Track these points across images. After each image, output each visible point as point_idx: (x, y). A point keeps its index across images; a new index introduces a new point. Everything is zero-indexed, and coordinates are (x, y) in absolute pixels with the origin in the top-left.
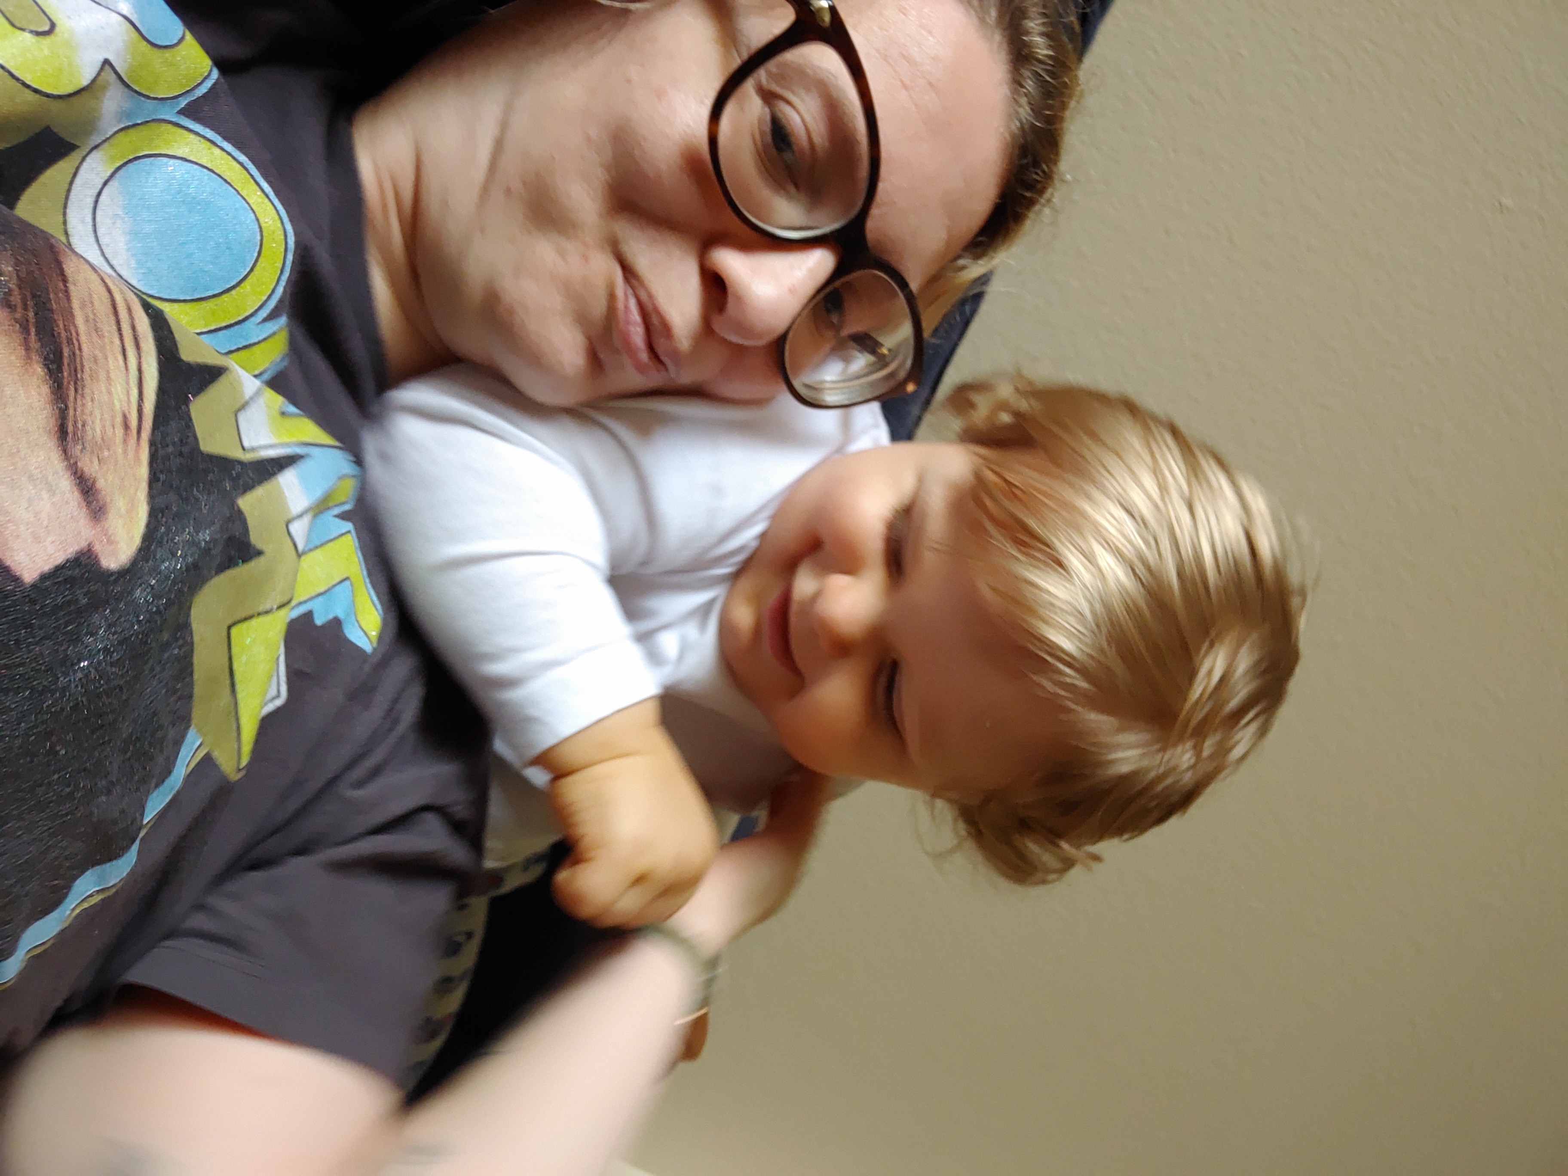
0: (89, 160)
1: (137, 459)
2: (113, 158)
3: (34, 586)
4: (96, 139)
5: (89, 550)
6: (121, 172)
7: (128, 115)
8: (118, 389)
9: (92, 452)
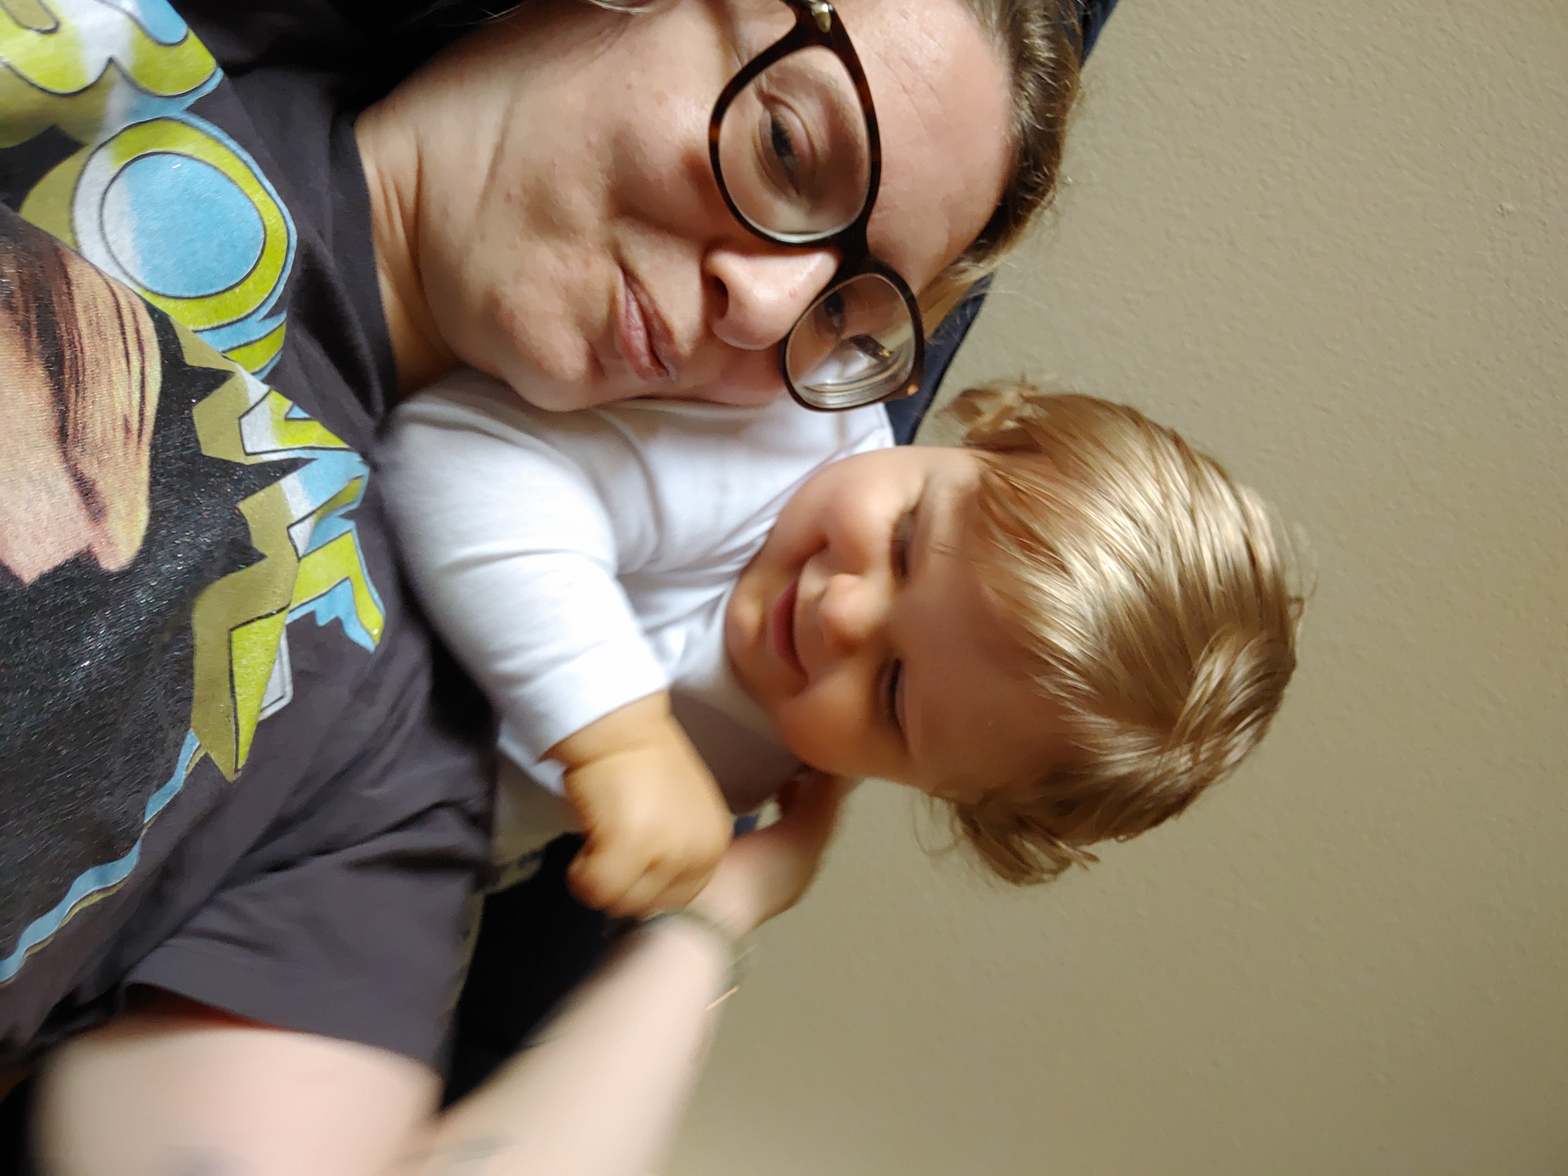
0: (95, 158)
1: (138, 462)
2: (119, 157)
3: (34, 586)
4: (105, 136)
5: (89, 551)
6: (127, 171)
7: (134, 113)
8: (120, 391)
9: (92, 455)
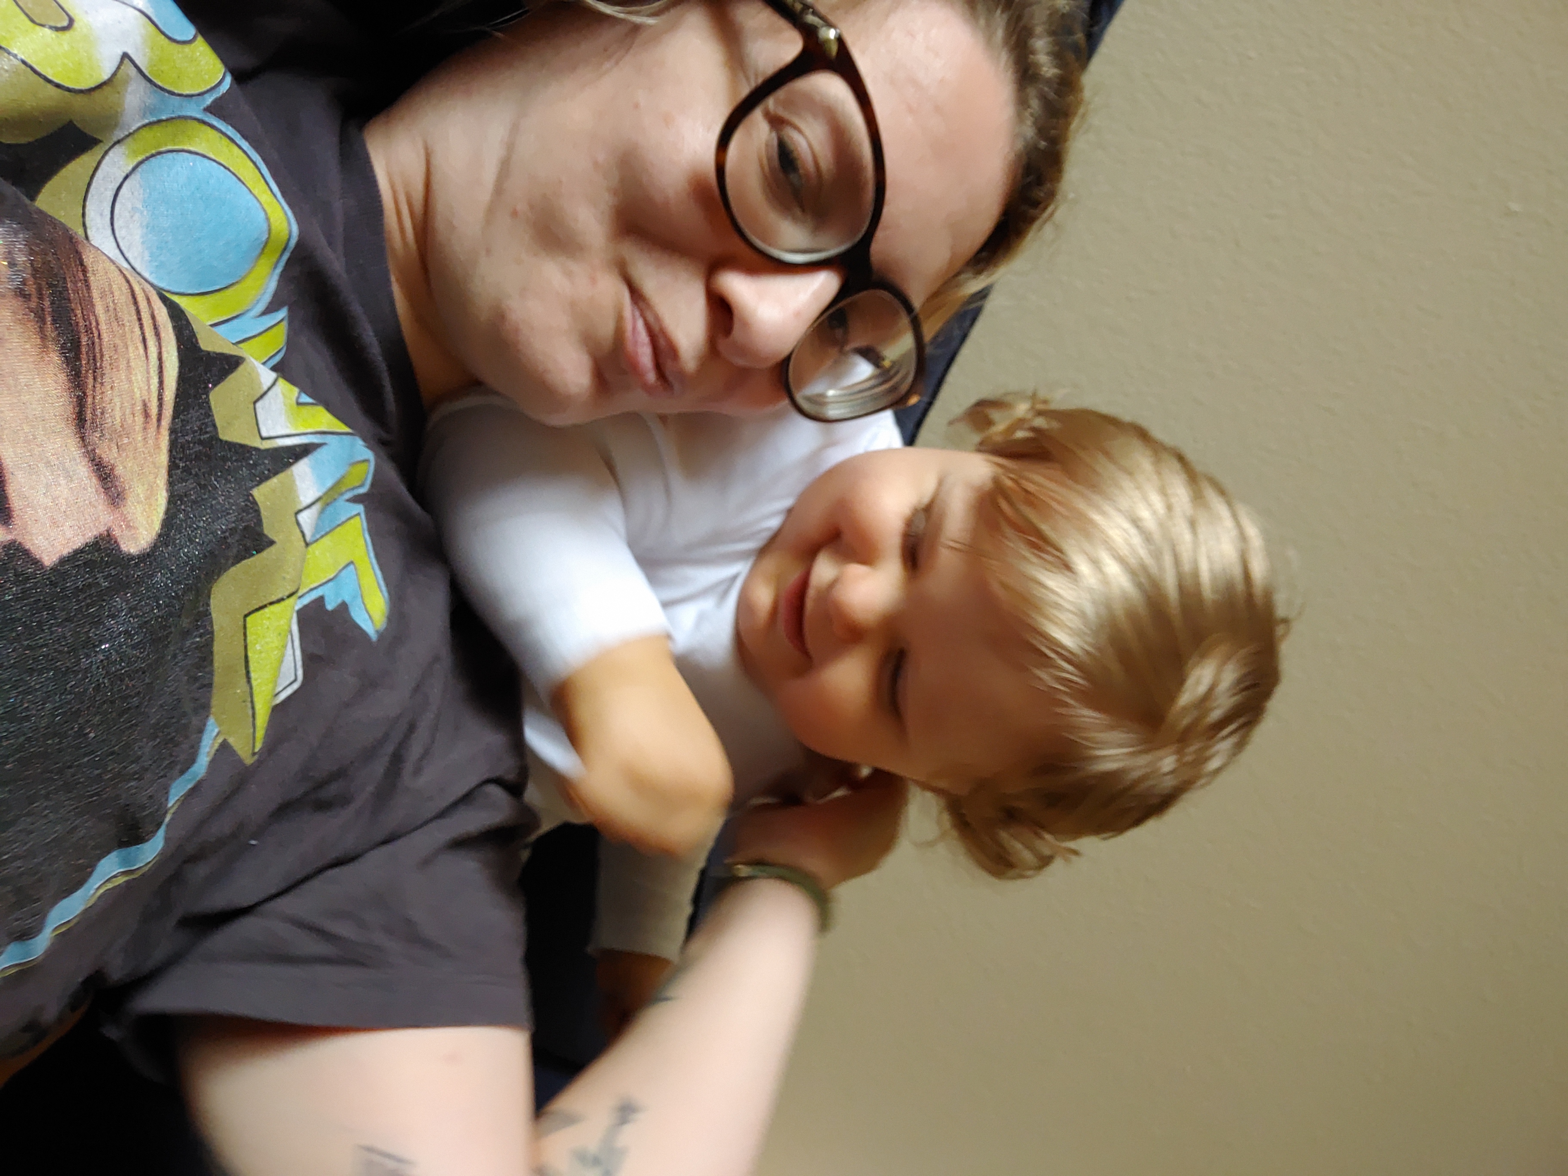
0: (111, 153)
1: (157, 447)
2: (135, 153)
3: (53, 569)
4: (119, 134)
5: (109, 535)
6: (144, 166)
7: (151, 110)
8: (138, 377)
9: (111, 440)
